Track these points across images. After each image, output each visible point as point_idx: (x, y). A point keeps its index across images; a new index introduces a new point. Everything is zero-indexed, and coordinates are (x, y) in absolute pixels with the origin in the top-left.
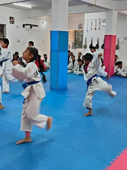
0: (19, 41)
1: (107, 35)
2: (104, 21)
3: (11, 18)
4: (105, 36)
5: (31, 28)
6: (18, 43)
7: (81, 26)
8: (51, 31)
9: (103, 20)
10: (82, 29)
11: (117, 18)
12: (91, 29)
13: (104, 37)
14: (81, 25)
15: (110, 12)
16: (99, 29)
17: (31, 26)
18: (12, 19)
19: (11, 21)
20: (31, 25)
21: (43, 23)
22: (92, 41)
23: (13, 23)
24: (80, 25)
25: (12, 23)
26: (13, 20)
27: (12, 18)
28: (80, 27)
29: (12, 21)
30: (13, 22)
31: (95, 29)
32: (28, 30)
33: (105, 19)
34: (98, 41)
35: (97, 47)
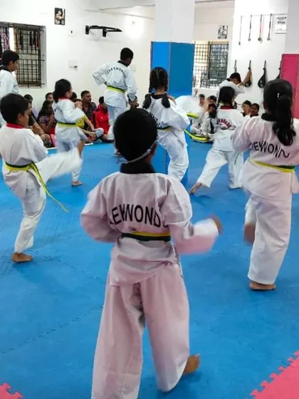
0: (76, 67)
1: (290, 55)
2: (282, 21)
3: (57, 10)
4: (283, 56)
5: (104, 34)
6: (74, 70)
7: (225, 33)
8: (152, 43)
9: (279, 18)
10: (226, 38)
12: (249, 40)
13: (281, 60)
14: (225, 28)
16: (269, 39)
17: (105, 31)
18: (60, 13)
19: (58, 19)
20: (104, 28)
21: (134, 23)
22: (249, 68)
23: (61, 22)
24: (222, 31)
25: (61, 24)
26: (61, 15)
27: (61, 10)
28: (223, 33)
29: (60, 18)
30: (63, 21)
31: (260, 39)
32: (97, 40)
33: (285, 16)
34: (265, 69)
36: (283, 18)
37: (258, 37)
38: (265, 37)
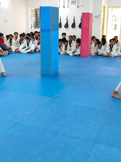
1: (85, 13)
8: (41, 7)
12: (59, 7)
16: (68, 7)
31: (64, 7)
34: (67, 20)
35: (67, 26)
37: (63, 6)
38: (66, 6)
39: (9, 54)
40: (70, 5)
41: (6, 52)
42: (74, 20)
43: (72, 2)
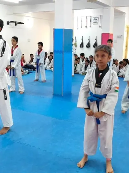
1: (105, 34)
2: (96, 19)
4: (102, 34)
9: (94, 18)
11: (114, 15)
12: (82, 27)
15: (108, 9)
16: (90, 27)
20: (15, 22)
21: (28, 20)
31: (86, 27)
33: (97, 17)
34: (89, 40)
35: (88, 46)
36: (96, 18)
38: (88, 26)
39: (28, 73)
40: (92, 25)
41: (26, 71)
42: (96, 40)
43: (94, 22)
